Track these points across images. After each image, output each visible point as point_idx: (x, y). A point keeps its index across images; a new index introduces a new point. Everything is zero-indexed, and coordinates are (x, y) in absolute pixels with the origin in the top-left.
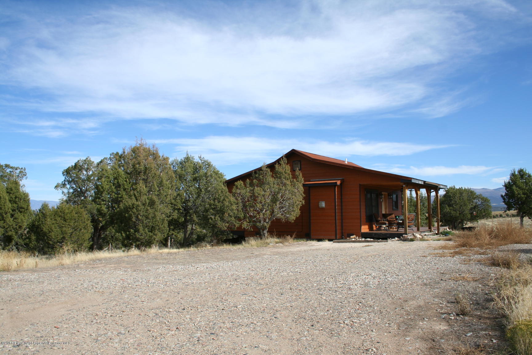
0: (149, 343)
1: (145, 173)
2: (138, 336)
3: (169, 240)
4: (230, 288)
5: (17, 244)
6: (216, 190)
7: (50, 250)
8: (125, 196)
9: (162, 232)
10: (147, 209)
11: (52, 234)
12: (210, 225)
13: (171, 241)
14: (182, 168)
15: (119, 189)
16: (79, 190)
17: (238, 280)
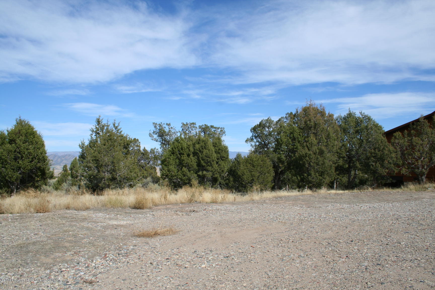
0: (324, 266)
1: (315, 128)
2: (314, 259)
3: (335, 183)
4: (392, 226)
5: (220, 184)
6: (376, 140)
7: (243, 189)
8: (299, 147)
9: (330, 176)
10: (317, 157)
11: (245, 177)
12: (371, 171)
13: (336, 184)
14: (346, 122)
15: (294, 141)
16: (263, 143)
17: (400, 220)
